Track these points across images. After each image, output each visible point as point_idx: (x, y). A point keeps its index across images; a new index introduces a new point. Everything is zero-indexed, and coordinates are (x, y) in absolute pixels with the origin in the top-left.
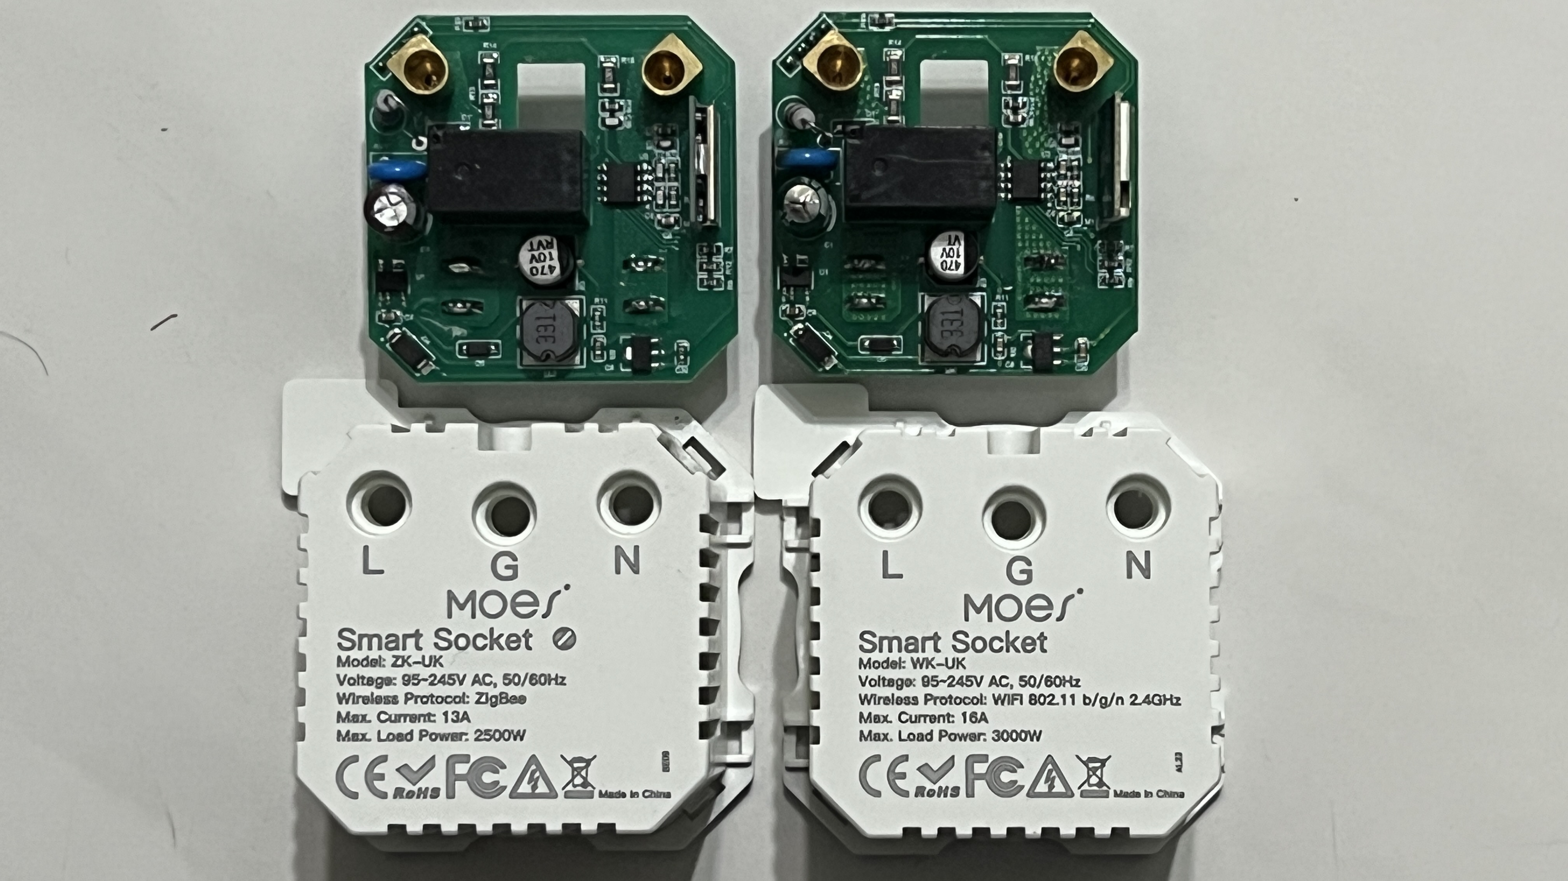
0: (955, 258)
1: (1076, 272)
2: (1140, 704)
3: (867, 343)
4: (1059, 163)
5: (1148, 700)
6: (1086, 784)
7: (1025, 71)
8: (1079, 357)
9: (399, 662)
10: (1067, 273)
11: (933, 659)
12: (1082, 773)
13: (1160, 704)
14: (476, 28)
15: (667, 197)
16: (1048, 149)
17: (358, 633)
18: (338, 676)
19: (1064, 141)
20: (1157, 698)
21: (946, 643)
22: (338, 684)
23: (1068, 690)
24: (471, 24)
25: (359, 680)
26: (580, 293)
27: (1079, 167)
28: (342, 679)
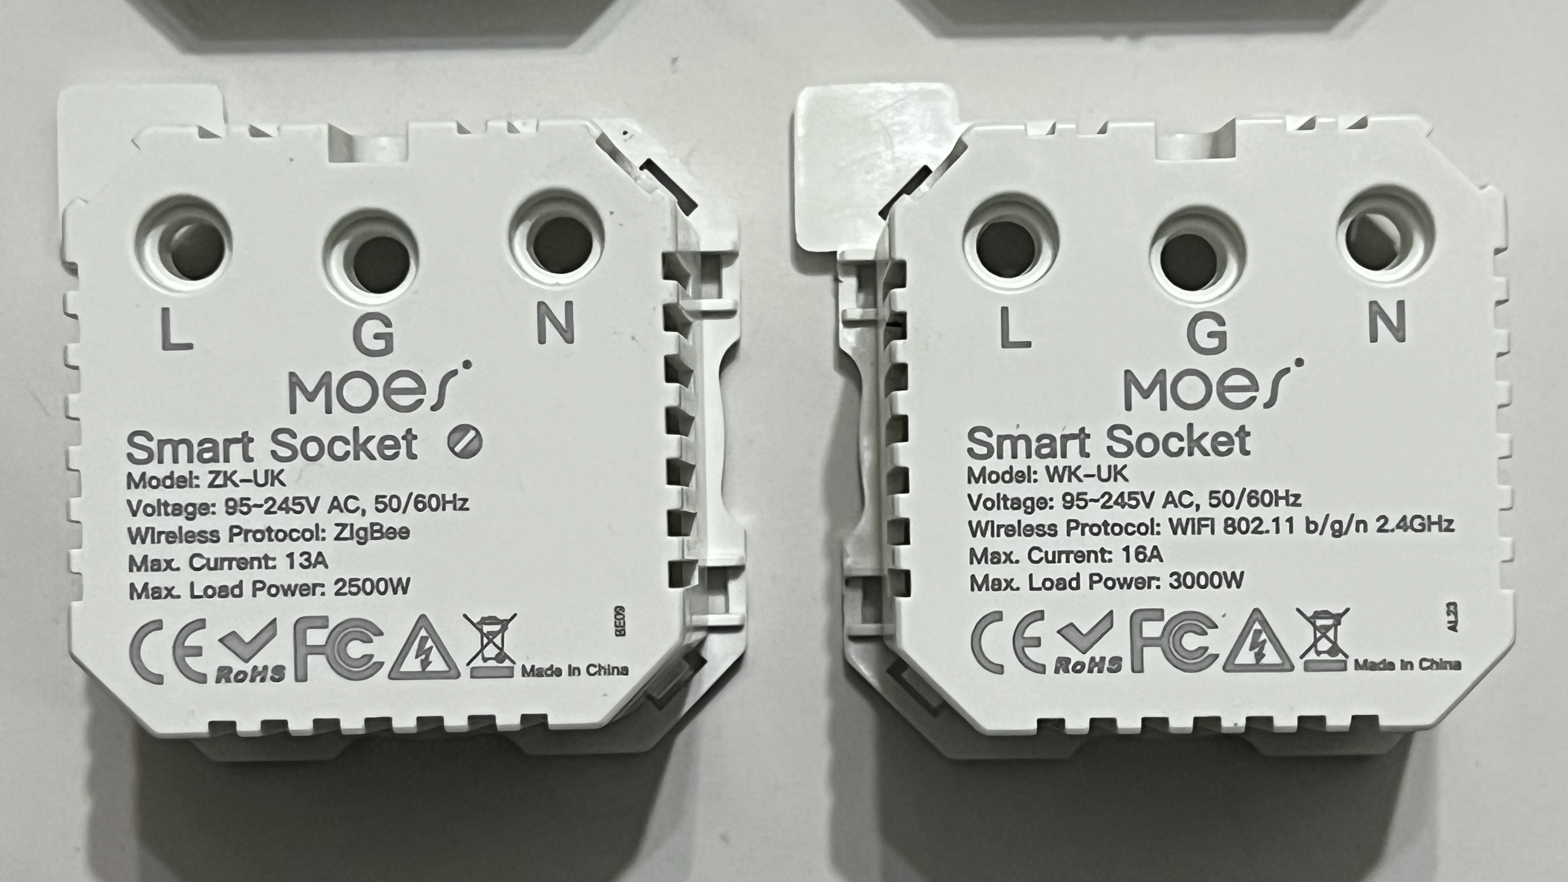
2: (1393, 530)
5: (1404, 524)
6: (1312, 652)
9: (220, 481)
11: (1079, 467)
12: (1308, 633)
13: (1422, 530)
17: (156, 438)
18: (129, 502)
20: (1417, 522)
21: (1098, 444)
22: (131, 514)
23: (1282, 510)
25: (160, 508)
28: (135, 508)
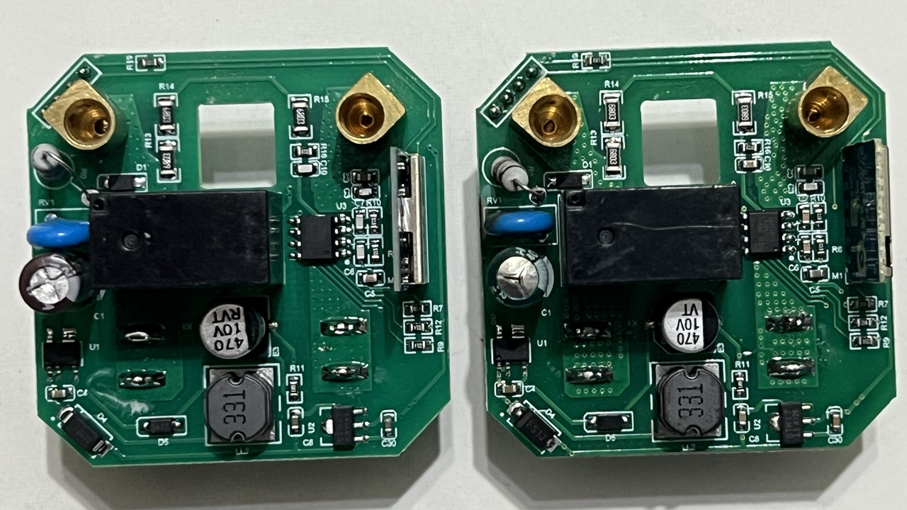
0: (692, 331)
1: (824, 332)
3: (594, 421)
4: (800, 210)
7: (759, 109)
8: (832, 429)
10: (815, 334)
14: (150, 67)
15: (368, 251)
16: (788, 196)
19: (805, 188)
24: (144, 63)
26: (273, 360)
27: (824, 216)
